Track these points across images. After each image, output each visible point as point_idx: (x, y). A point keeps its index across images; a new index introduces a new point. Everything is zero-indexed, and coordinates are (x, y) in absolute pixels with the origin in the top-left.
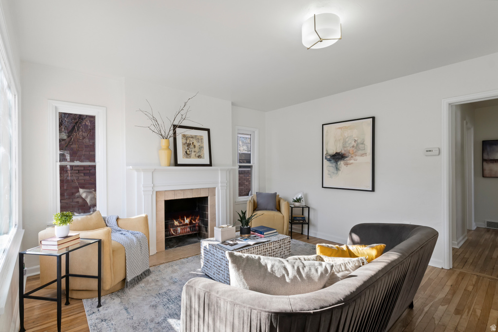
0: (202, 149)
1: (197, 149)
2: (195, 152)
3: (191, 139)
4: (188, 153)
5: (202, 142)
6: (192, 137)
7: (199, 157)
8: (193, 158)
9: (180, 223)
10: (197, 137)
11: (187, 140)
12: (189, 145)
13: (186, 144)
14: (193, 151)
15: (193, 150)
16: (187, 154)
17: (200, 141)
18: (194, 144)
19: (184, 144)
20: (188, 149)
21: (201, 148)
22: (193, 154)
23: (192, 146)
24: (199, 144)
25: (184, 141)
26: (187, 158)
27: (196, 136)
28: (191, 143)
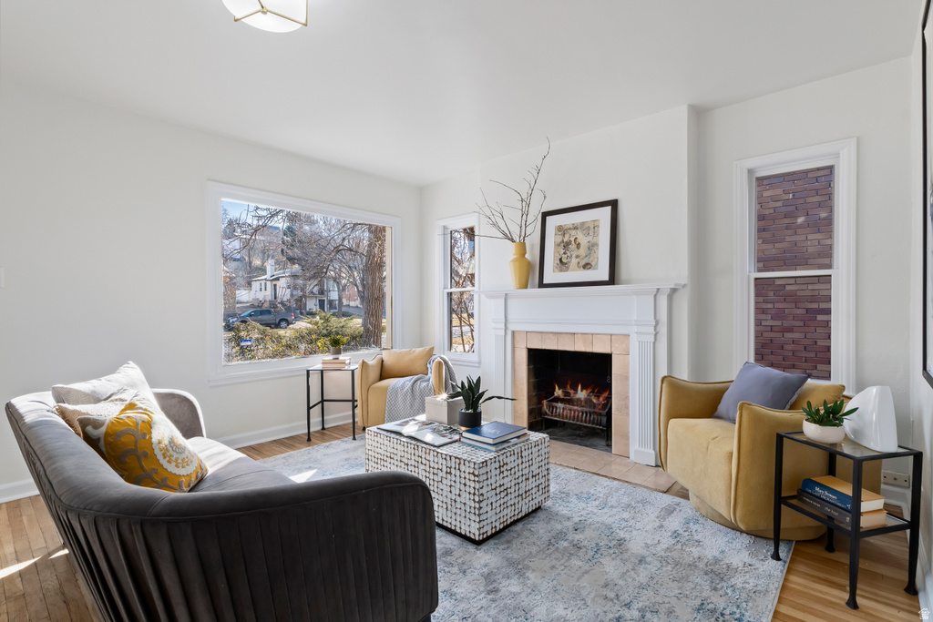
0: (595, 248)
1: (582, 251)
2: (577, 257)
3: (573, 232)
4: (564, 260)
5: (596, 234)
6: (576, 228)
7: (587, 266)
8: (573, 270)
9: (567, 394)
10: (587, 225)
11: (564, 235)
12: (566, 245)
13: (562, 245)
14: (574, 256)
15: (574, 254)
16: (562, 264)
17: (591, 233)
18: (578, 241)
19: (559, 245)
20: (565, 253)
21: (592, 247)
22: (574, 261)
23: (573, 246)
24: (590, 238)
25: (559, 239)
26: (561, 271)
27: (583, 223)
28: (572, 239)
